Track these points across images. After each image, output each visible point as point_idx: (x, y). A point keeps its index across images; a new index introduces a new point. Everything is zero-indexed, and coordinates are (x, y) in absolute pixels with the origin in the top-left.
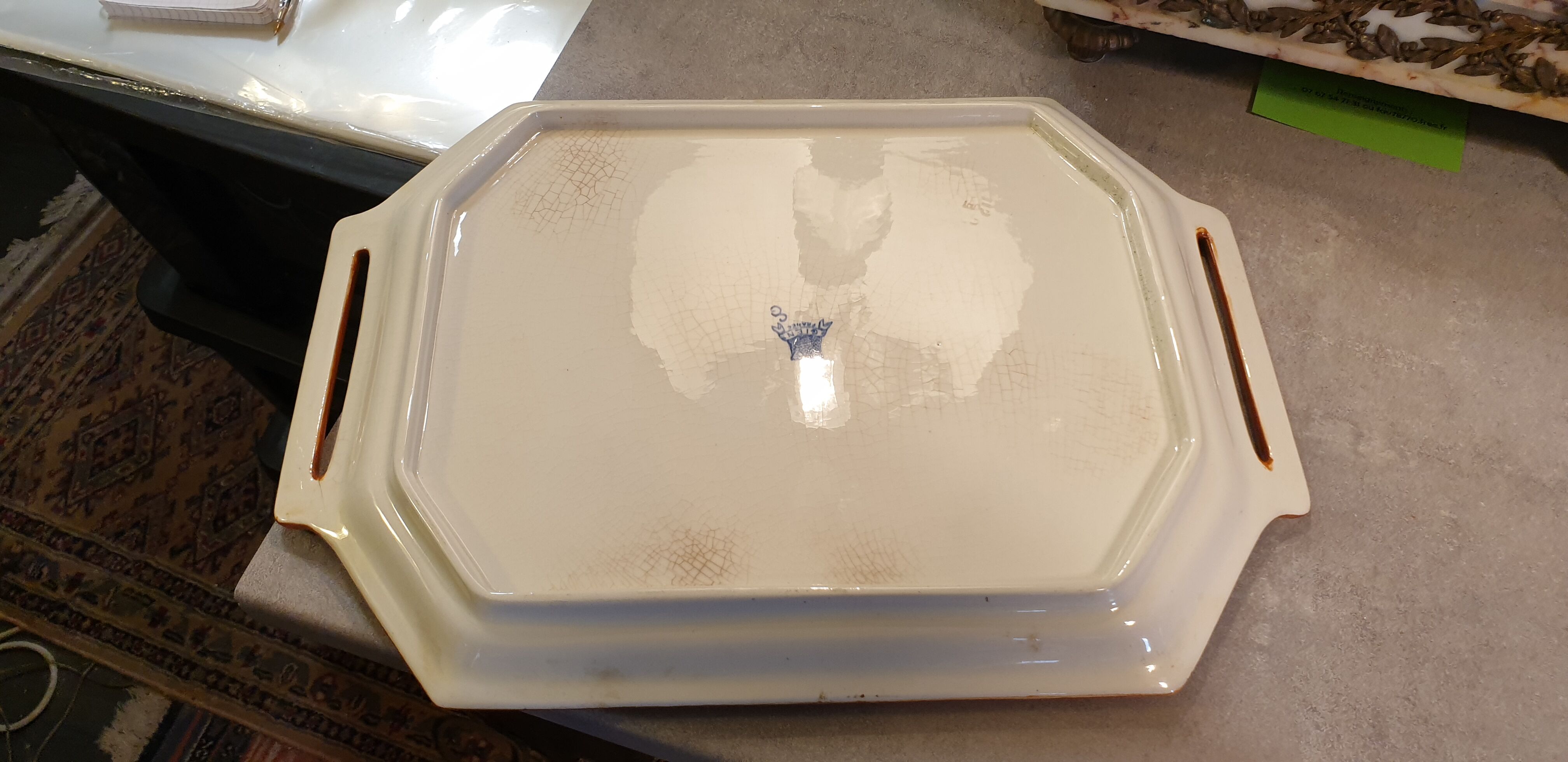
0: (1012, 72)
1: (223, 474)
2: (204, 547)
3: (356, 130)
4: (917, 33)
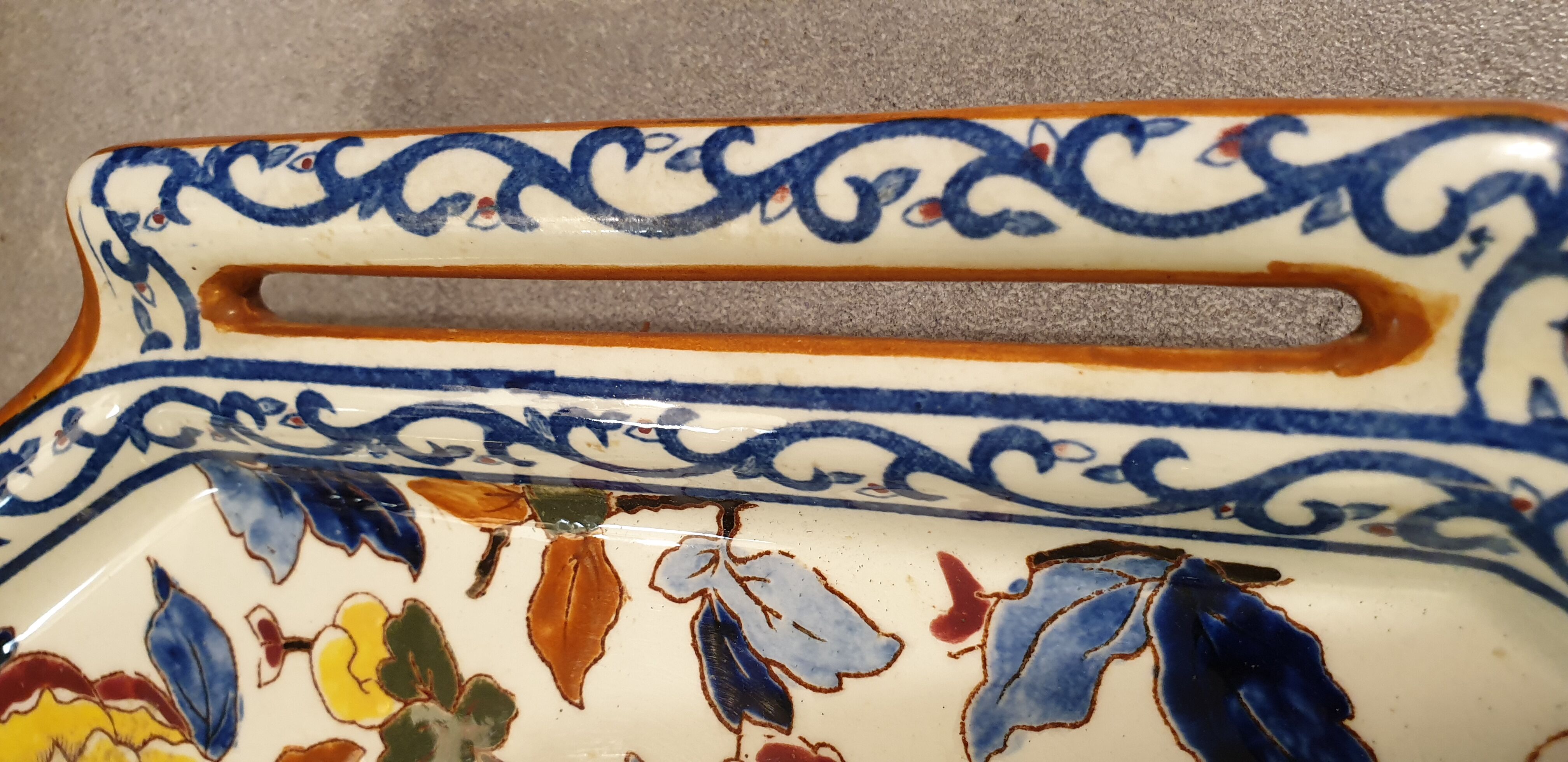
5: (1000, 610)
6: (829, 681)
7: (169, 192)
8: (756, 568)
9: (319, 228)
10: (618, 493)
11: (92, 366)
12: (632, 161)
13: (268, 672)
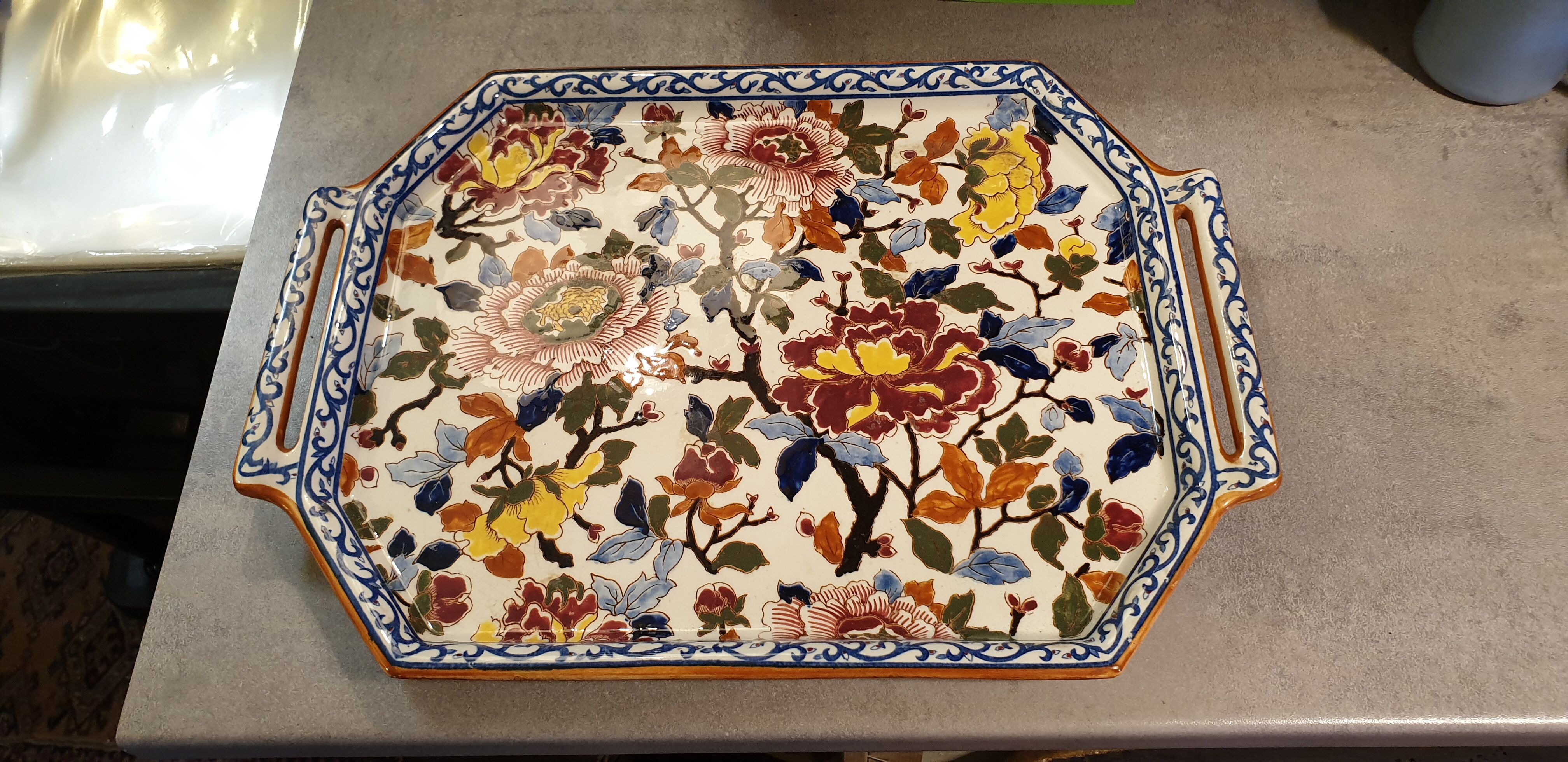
0: (718, 23)
1: (79, 629)
2: (84, 707)
3: (98, 254)
4: (619, 8)
5: (1137, 402)
6: (1108, 365)
7: (1211, 198)
8: (1131, 348)
9: (1210, 238)
10: (1145, 313)
11: (1154, 173)
12: (1240, 309)
13: (1066, 223)
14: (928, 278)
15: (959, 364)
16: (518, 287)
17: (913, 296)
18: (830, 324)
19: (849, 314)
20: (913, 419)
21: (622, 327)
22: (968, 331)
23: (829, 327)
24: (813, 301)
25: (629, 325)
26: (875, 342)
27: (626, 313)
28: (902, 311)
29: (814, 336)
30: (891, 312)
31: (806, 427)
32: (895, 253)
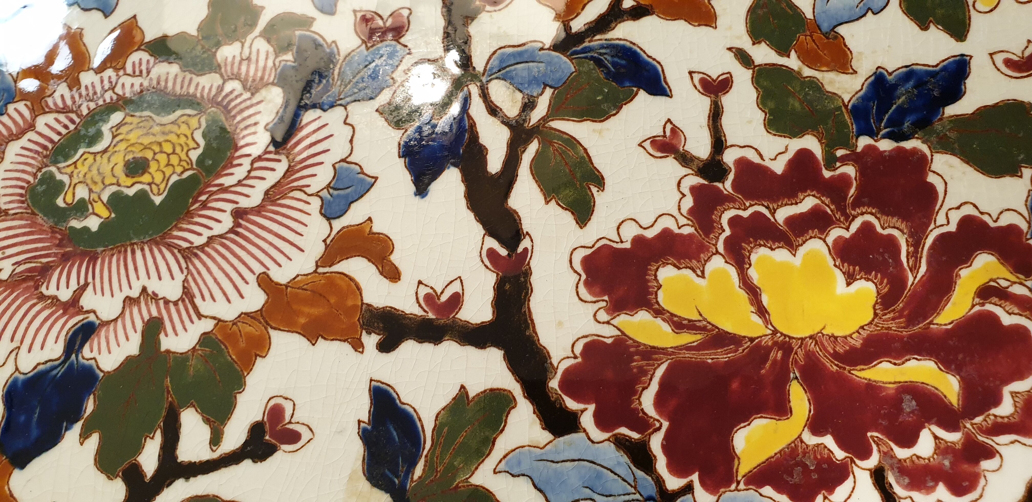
14: (902, 90)
15: (989, 307)
16: (27, 114)
17: (872, 134)
18: (688, 202)
19: (731, 177)
20: (888, 455)
21: (229, 207)
22: (1004, 221)
23: (684, 210)
24: (647, 145)
25: (244, 203)
26: (792, 248)
27: (239, 173)
28: (850, 170)
29: (650, 234)
30: (827, 174)
31: (640, 474)
32: (825, 27)
